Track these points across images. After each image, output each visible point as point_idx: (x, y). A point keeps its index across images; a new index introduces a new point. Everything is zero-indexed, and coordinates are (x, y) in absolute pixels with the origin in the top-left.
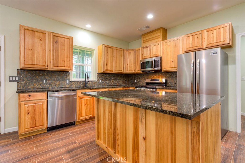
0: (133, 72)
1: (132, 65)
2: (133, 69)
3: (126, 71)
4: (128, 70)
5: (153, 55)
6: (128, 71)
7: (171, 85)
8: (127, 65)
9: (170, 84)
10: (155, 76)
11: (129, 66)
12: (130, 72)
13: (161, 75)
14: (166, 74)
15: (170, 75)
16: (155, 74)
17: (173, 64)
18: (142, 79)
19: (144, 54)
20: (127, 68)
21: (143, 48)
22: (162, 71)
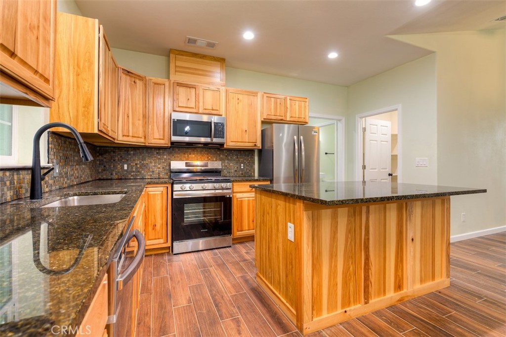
0: (142, 140)
1: (139, 120)
2: (141, 134)
3: (124, 136)
4: (131, 134)
5: (206, 109)
6: (128, 136)
7: (228, 174)
8: (126, 118)
9: (226, 173)
10: (194, 156)
11: (133, 124)
12: (135, 140)
13: (208, 154)
14: (218, 153)
15: (226, 155)
16: (194, 151)
17: (247, 136)
18: (151, 163)
19: (178, 99)
20: (126, 128)
21: (175, 84)
22: (225, 146)
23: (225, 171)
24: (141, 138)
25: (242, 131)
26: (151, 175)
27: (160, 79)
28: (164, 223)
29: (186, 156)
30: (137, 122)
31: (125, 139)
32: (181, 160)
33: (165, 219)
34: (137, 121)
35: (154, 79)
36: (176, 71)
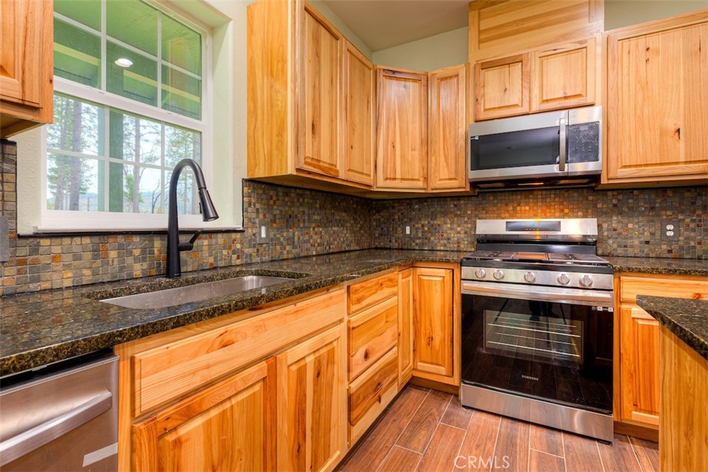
0: (420, 184)
1: (413, 149)
2: (417, 172)
3: (387, 179)
4: (398, 176)
5: (547, 101)
6: (394, 179)
7: (620, 251)
8: (390, 147)
9: (615, 246)
10: (527, 208)
11: (403, 157)
12: (406, 184)
13: (561, 203)
14: (590, 198)
15: (615, 201)
17: (682, 144)
18: (446, 223)
19: (484, 95)
20: (390, 165)
21: (478, 67)
23: (610, 242)
24: (418, 180)
25: (663, 133)
26: (445, 246)
27: (450, 68)
31: (390, 183)
34: (410, 152)
36: (480, 42)
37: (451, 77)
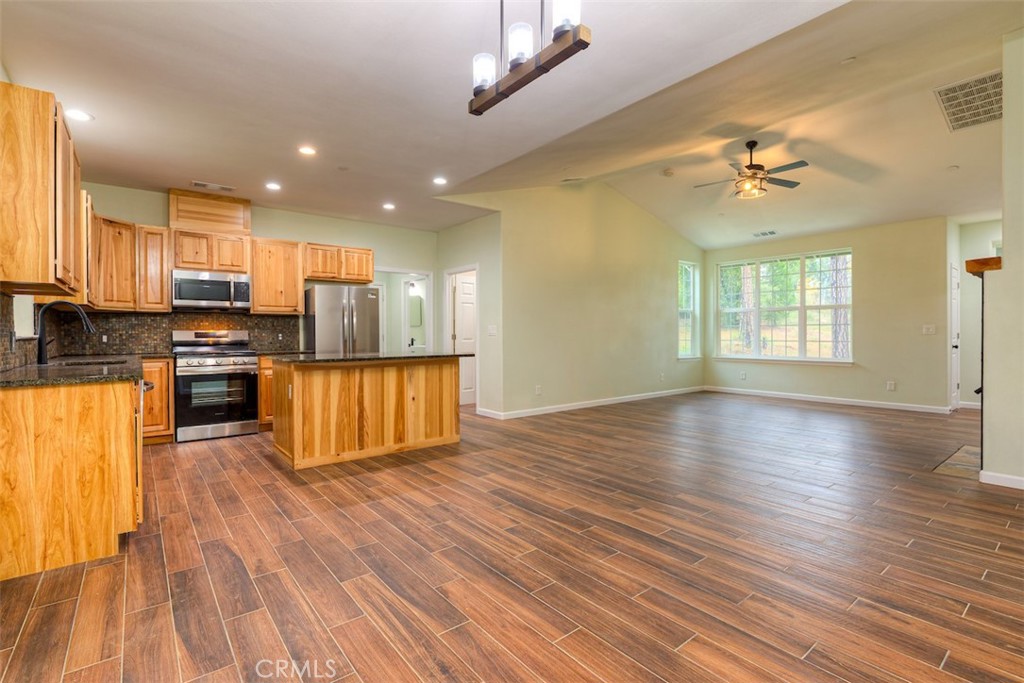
0: (131, 305)
1: (126, 279)
2: (129, 297)
3: (106, 300)
4: (115, 298)
5: (222, 265)
6: (112, 301)
8: (109, 278)
11: (118, 285)
12: (121, 305)
15: (256, 322)
17: (283, 298)
18: (143, 333)
19: (182, 253)
20: (109, 290)
21: (178, 234)
22: (252, 312)
23: (254, 342)
24: (130, 302)
25: (276, 292)
26: (142, 350)
27: (155, 227)
28: (165, 406)
29: (196, 323)
30: (123, 284)
31: (109, 304)
32: (188, 329)
33: (165, 401)
34: (124, 282)
35: (148, 227)
36: (178, 216)
37: (156, 234)
